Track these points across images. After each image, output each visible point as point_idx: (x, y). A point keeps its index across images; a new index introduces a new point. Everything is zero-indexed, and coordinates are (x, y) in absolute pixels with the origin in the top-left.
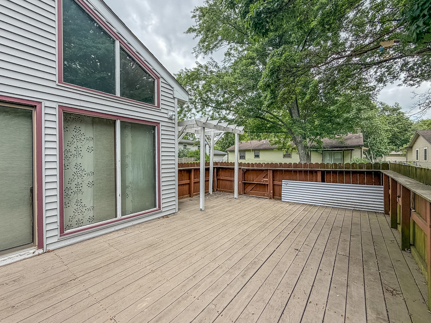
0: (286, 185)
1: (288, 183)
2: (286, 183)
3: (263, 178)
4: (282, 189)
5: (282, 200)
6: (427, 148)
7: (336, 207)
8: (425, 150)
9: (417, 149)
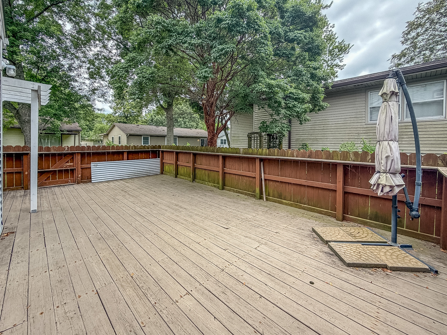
0: (96, 167)
1: (98, 165)
2: (96, 165)
3: (66, 163)
4: (92, 171)
5: (92, 182)
6: (120, 136)
7: (137, 176)
8: (120, 137)
9: (112, 136)
